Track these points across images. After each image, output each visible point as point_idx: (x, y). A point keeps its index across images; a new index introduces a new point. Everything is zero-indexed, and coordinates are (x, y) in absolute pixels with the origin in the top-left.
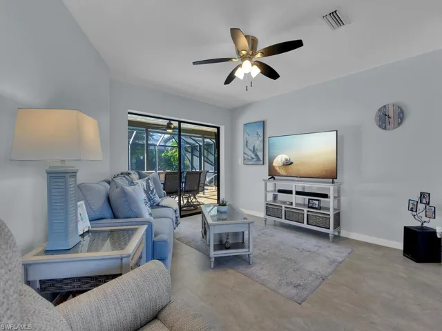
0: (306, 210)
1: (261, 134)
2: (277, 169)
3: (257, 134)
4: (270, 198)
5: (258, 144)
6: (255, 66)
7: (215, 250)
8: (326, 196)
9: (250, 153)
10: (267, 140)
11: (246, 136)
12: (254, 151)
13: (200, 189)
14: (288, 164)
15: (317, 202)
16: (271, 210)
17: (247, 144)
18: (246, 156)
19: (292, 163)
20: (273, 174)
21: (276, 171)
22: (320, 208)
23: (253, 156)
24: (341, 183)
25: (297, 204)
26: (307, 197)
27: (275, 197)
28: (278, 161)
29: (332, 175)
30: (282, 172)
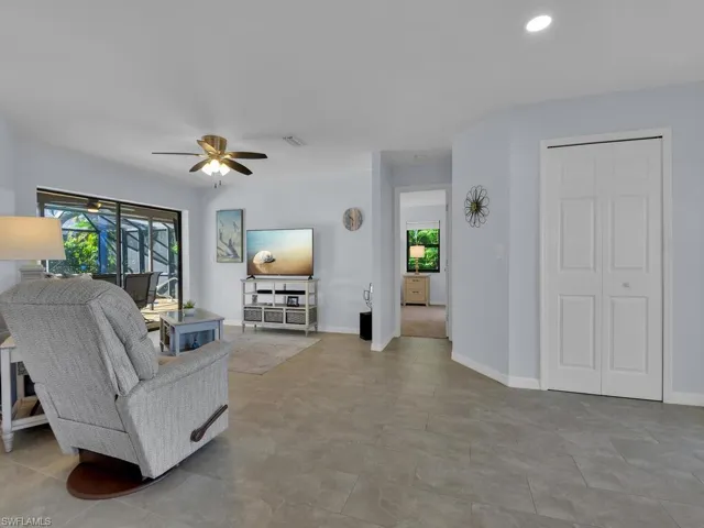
0: (285, 308)
1: (240, 226)
2: (258, 267)
3: (235, 225)
4: (249, 301)
5: (236, 238)
6: (224, 165)
7: (181, 351)
8: (303, 293)
9: (225, 248)
10: (245, 232)
11: (220, 225)
12: (230, 246)
13: (150, 299)
14: (270, 261)
15: (295, 300)
16: (250, 314)
17: (221, 237)
18: (219, 251)
19: (274, 260)
20: (252, 272)
21: (257, 270)
22: (298, 305)
23: (229, 251)
24: (317, 280)
25: (276, 305)
26: (287, 296)
27: (255, 299)
28: (259, 258)
29: (309, 273)
30: (263, 270)
